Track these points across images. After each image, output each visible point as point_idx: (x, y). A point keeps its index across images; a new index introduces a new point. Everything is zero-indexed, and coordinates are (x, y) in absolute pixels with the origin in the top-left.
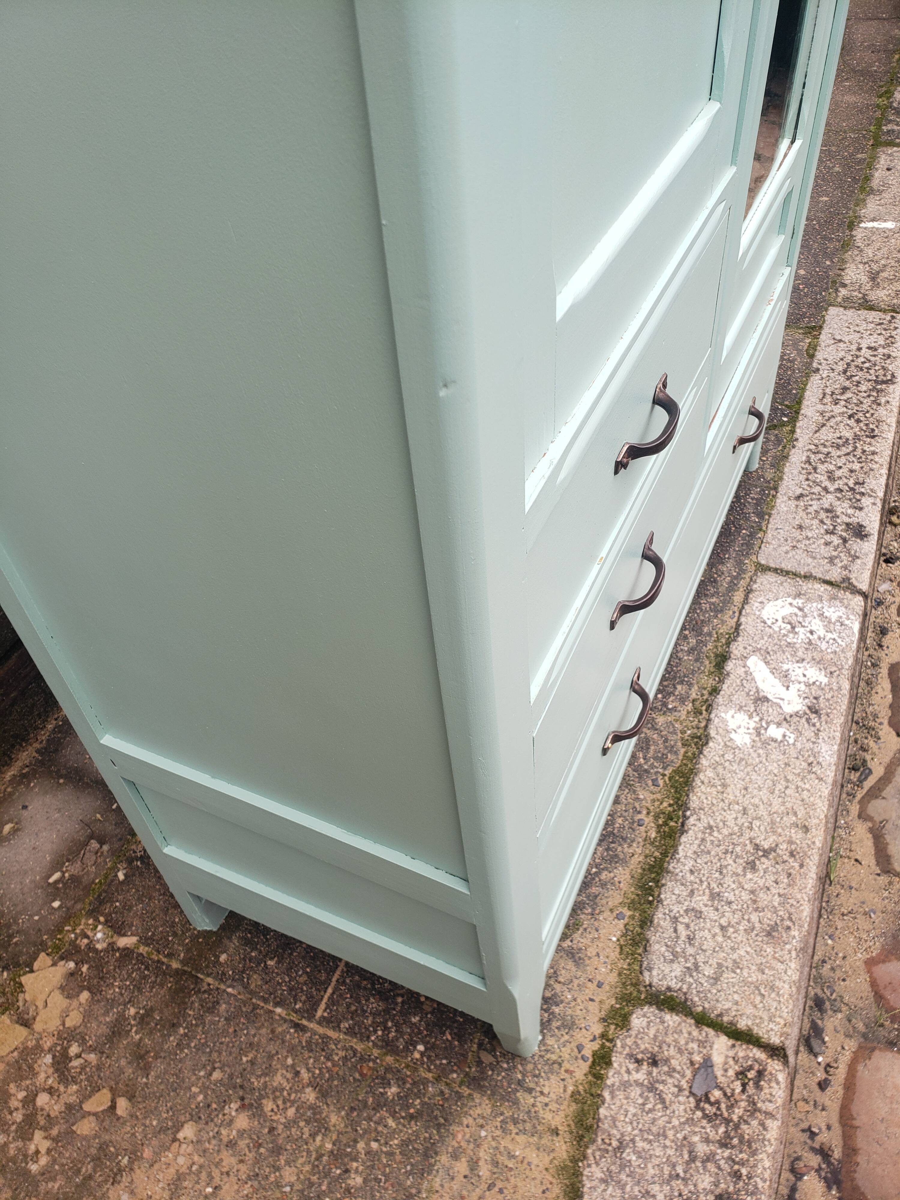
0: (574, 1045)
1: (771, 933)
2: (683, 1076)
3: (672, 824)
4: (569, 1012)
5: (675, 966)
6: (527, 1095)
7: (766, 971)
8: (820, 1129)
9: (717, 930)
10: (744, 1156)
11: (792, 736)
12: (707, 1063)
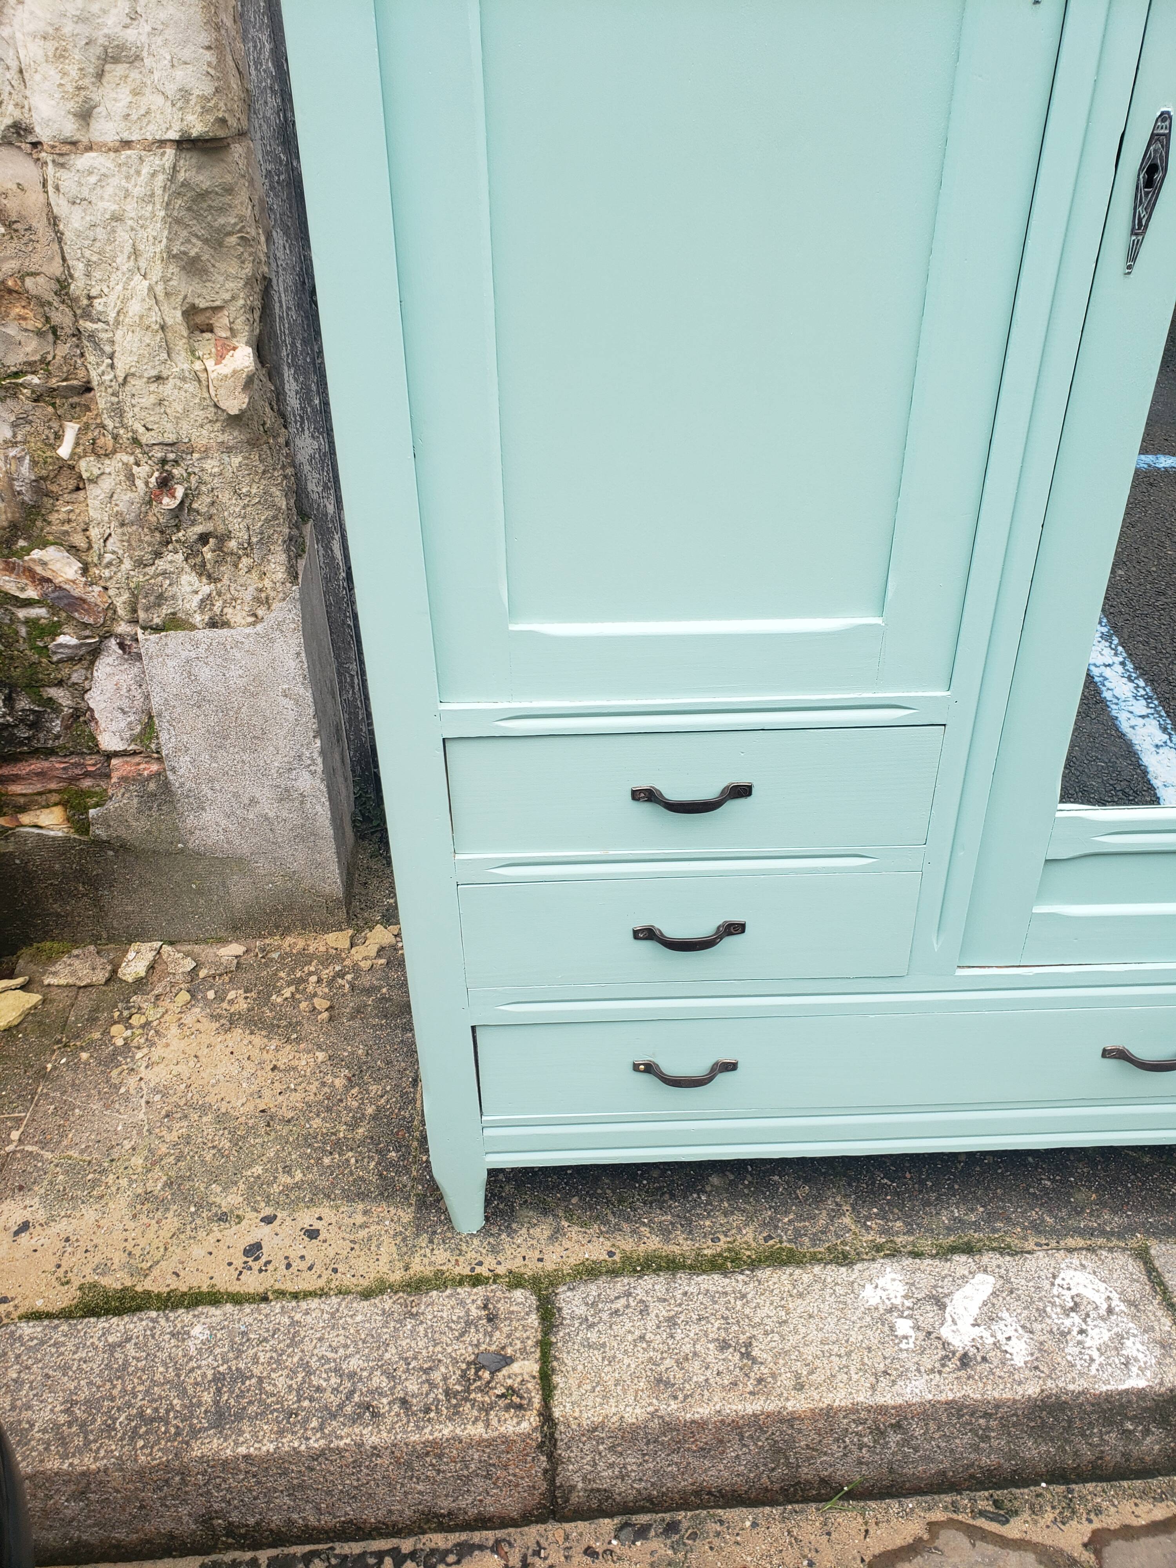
0: (481, 1259)
1: (661, 1382)
2: (489, 1345)
3: (729, 1265)
4: (506, 1246)
5: (584, 1308)
6: (426, 1240)
7: (619, 1388)
8: (545, 1558)
9: (637, 1333)
10: (445, 1411)
11: (911, 1346)
12: (508, 1361)
